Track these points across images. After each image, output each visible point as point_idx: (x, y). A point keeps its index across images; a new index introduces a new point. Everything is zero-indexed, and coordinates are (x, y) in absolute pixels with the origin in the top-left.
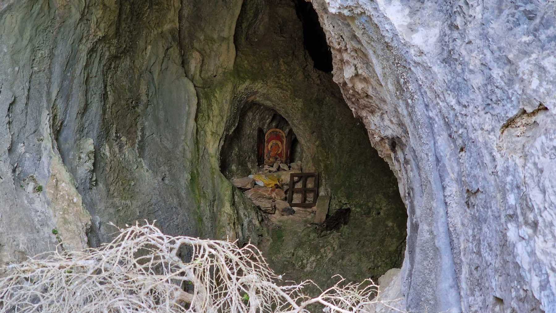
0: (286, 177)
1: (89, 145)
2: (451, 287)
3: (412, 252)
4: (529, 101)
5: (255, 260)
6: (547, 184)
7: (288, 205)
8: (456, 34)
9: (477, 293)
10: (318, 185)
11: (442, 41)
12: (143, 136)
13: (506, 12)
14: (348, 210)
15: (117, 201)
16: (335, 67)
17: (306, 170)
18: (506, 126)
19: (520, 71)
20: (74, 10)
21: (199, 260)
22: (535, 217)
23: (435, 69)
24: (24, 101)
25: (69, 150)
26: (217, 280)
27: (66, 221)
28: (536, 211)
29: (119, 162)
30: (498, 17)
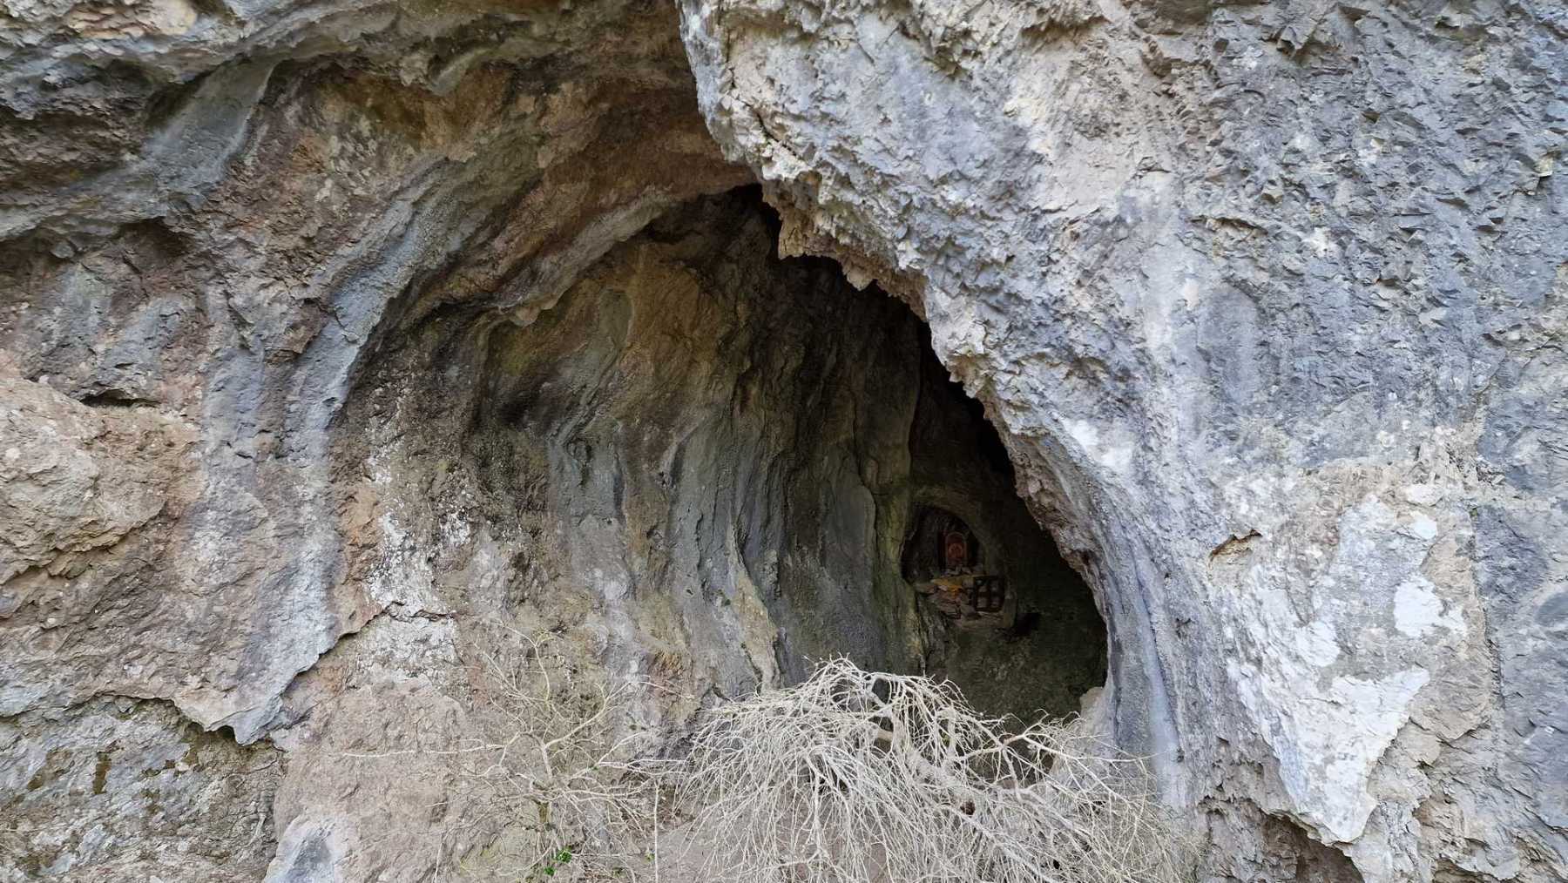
0: (969, 581)
1: (773, 556)
2: (1166, 720)
3: (1116, 672)
4: (1239, 527)
5: (954, 697)
6: (1269, 617)
7: (972, 609)
8: (1150, 456)
9: (1197, 731)
10: (1003, 588)
11: (1135, 460)
12: (823, 545)
13: (1205, 432)
14: (1038, 615)
15: (800, 610)
16: (1018, 482)
17: (989, 573)
18: (1215, 553)
19: (1226, 495)
20: (754, 428)
21: (897, 698)
22: (1258, 653)
23: (1131, 491)
24: (711, 518)
25: (753, 563)
26: (917, 720)
27: (753, 635)
28: (1259, 647)
29: (802, 572)
30: (1196, 438)
